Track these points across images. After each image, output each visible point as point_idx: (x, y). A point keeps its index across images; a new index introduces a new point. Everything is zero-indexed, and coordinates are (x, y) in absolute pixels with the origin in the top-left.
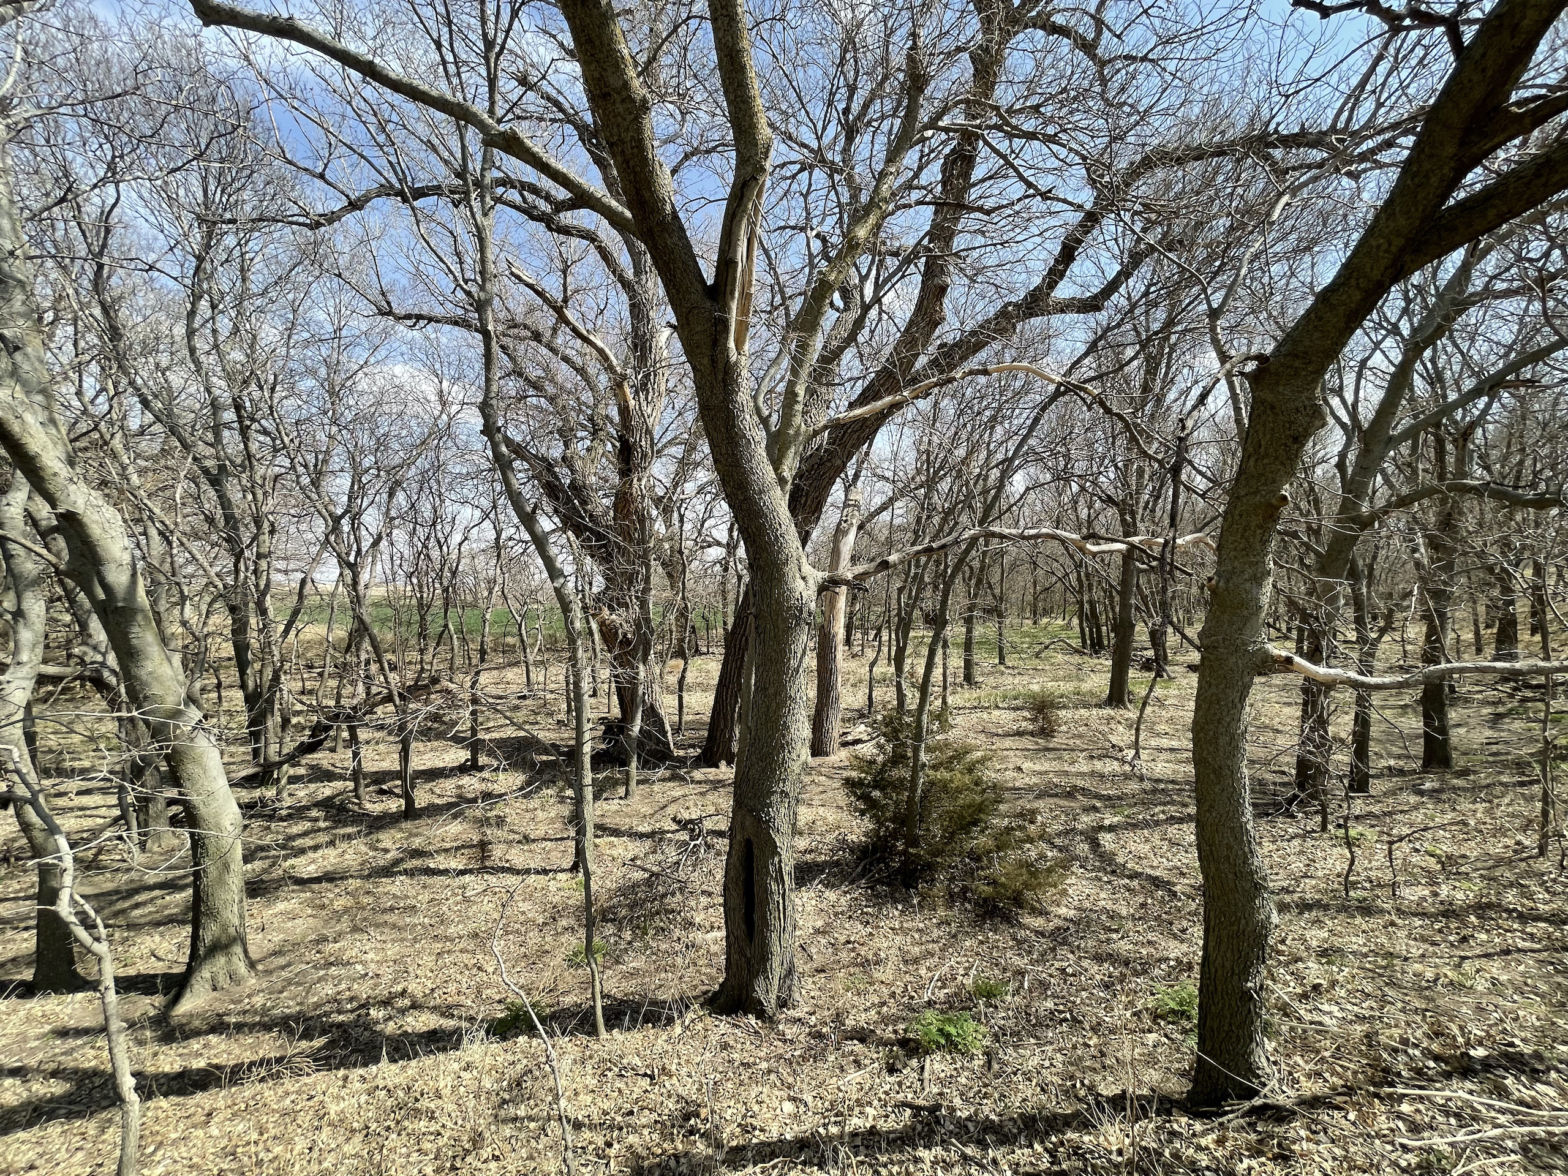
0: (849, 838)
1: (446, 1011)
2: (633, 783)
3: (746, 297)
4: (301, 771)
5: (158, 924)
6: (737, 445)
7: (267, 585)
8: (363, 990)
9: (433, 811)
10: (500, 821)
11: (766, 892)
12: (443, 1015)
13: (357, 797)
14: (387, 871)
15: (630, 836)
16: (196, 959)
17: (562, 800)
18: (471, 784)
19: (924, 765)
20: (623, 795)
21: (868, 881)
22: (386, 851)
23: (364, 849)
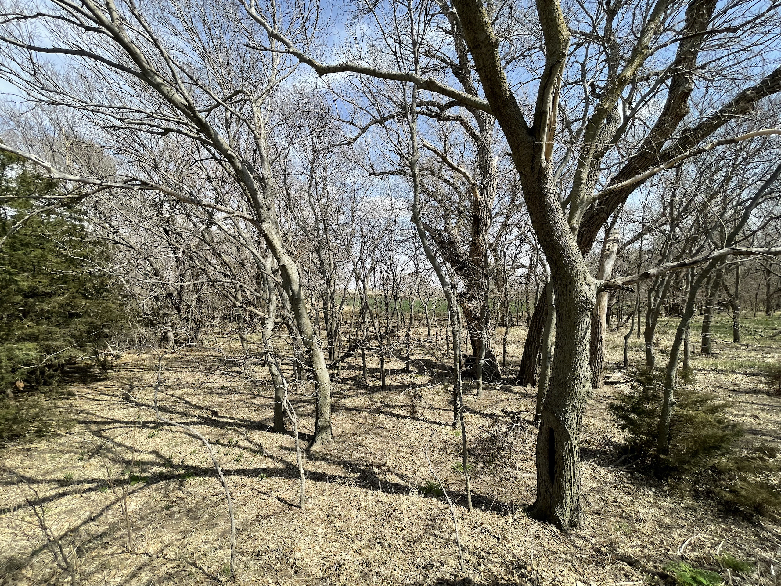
0: (613, 439)
1: (402, 477)
2: (481, 389)
3: (552, 129)
4: (345, 364)
5: (305, 415)
6: (546, 212)
7: (334, 290)
8: (370, 458)
9: (392, 388)
10: (420, 397)
11: (562, 458)
12: (400, 478)
13: (364, 377)
14: (376, 411)
15: (480, 414)
16: (317, 432)
17: (447, 392)
18: (407, 378)
19: (673, 403)
20: (476, 393)
21: (629, 468)
22: (376, 402)
23: (367, 399)
